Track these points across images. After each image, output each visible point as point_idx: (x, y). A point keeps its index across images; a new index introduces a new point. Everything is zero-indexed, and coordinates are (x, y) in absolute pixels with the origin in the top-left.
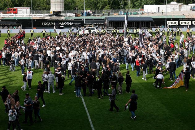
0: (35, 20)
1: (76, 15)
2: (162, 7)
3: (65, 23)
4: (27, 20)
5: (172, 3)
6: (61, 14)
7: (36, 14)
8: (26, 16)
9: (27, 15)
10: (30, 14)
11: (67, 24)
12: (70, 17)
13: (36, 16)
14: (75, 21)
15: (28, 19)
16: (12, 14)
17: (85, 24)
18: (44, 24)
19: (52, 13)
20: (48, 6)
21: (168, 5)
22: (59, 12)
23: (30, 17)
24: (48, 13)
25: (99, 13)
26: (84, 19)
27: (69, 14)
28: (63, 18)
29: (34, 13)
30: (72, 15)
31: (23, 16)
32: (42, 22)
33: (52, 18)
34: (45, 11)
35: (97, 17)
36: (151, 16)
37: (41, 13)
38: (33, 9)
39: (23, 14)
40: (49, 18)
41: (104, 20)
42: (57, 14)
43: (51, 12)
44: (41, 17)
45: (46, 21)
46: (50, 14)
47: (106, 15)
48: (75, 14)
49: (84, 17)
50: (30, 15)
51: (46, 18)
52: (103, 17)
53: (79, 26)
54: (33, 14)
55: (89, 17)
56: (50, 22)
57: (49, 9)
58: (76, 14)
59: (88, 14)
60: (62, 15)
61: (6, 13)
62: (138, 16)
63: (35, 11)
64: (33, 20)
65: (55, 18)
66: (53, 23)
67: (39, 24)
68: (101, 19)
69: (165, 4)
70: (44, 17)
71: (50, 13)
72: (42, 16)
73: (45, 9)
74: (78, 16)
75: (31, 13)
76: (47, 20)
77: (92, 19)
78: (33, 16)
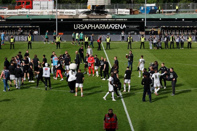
0: (62, 20)
1: (132, 12)
3: (113, 26)
4: (48, 20)
6: (105, 10)
7: (62, 10)
8: (46, 14)
9: (48, 11)
10: (54, 10)
11: (116, 26)
12: (120, 15)
13: (63, 13)
14: (129, 22)
15: (50, 18)
16: (24, 10)
17: (146, 28)
18: (76, 27)
19: (89, 9)
22: (103, 7)
23: (54, 14)
24: (83, 9)
25: (170, 8)
26: (144, 19)
27: (119, 10)
28: (109, 16)
29: (60, 9)
30: (124, 12)
31: (43, 12)
32: (73, 24)
33: (90, 17)
34: (79, 5)
35: (167, 16)
37: (72, 8)
39: (41, 11)
40: (85, 16)
42: (99, 9)
43: (88, 6)
44: (72, 14)
45: (80, 21)
46: (87, 10)
47: (182, 12)
48: (129, 10)
49: (145, 16)
50: (53, 12)
51: (80, 17)
53: (135, 31)
54: (58, 10)
55: (153, 16)
56: (87, 23)
58: (131, 10)
59: (152, 12)
60: (107, 12)
61: (14, 9)
63: (61, 5)
64: (59, 20)
65: (95, 16)
66: (91, 26)
68: (174, 19)
70: (77, 15)
71: (86, 8)
72: (73, 13)
73: (78, 1)
74: (134, 14)
75: (54, 9)
76: (81, 19)
77: (158, 19)
78: (58, 13)
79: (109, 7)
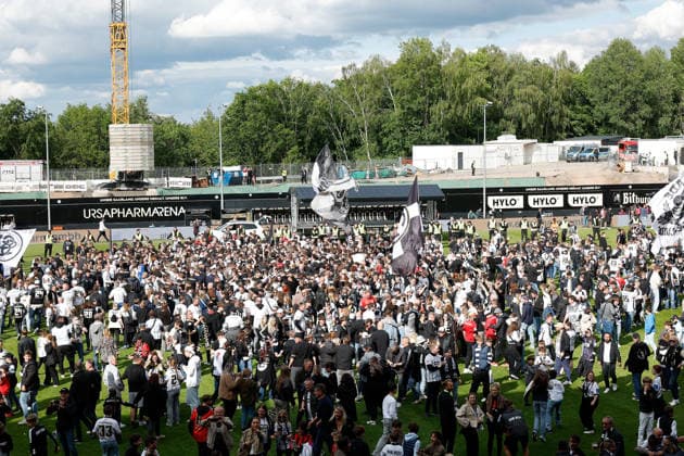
0: (59, 202)
1: (195, 183)
2: (471, 152)
3: (160, 210)
4: (31, 201)
5: (501, 139)
6: (145, 180)
7: (61, 183)
8: (28, 190)
9: (31, 184)
10: (43, 183)
11: (165, 211)
12: (173, 189)
13: (61, 187)
14: (191, 202)
15: (34, 197)
17: (224, 213)
18: (87, 215)
19: (114, 178)
20: (102, 154)
21: (489, 146)
22: (139, 174)
23: (43, 190)
24: (101, 178)
25: (270, 174)
26: (219, 196)
27: (171, 179)
28: (151, 192)
29: (54, 179)
30: (181, 184)
31: (20, 188)
32: (81, 208)
33: (116, 194)
34: (92, 171)
35: (262, 189)
36: (436, 180)
37: (78, 178)
38: (54, 165)
39: (18, 184)
40: (105, 192)
41: (286, 196)
42: (133, 179)
43: (110, 173)
44: (79, 190)
45: (94, 203)
46: (108, 181)
47: (291, 181)
48: (190, 180)
49: (220, 189)
50: (40, 186)
51: (95, 195)
52: (283, 189)
53: (203, 219)
54: (52, 182)
55: (237, 190)
56: (109, 206)
57: (106, 163)
58: (194, 178)
59: (234, 181)
60: (148, 184)
62: (396, 181)
63: (58, 173)
64: (53, 201)
65: (124, 192)
66: (118, 211)
67: (71, 213)
68: (275, 195)
69: (480, 142)
70: (90, 191)
71: (107, 177)
72: (80, 187)
73: (92, 164)
74: (200, 186)
75: (44, 179)
76: (97, 199)
77: (246, 196)
78: (52, 189)
79: (152, 175)
